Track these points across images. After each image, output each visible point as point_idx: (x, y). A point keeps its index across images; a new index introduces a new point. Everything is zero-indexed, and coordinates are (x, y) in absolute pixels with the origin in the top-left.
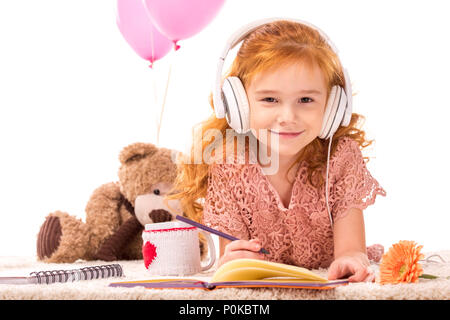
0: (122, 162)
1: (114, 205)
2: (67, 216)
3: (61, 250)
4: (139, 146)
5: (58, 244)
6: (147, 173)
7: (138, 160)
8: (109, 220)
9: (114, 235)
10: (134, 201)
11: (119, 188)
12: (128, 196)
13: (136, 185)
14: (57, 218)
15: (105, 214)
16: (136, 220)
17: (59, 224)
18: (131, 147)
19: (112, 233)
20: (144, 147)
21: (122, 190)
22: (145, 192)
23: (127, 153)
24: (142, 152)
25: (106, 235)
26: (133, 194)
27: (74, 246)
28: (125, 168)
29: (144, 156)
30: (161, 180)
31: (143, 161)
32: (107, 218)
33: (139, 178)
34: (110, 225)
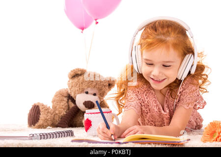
0: (70, 78)
1: (66, 99)
2: (43, 105)
3: (40, 122)
4: (78, 70)
5: (39, 119)
6: (82, 83)
7: (78, 77)
8: (64, 107)
9: (66, 115)
10: (75, 97)
11: (68, 91)
12: (72, 95)
13: (76, 89)
14: (38, 106)
15: (62, 104)
16: (77, 107)
17: (39, 109)
18: (74, 70)
19: (65, 113)
20: (81, 71)
21: (69, 92)
22: (81, 92)
23: (72, 73)
24: (79, 73)
25: (62, 114)
26: (75, 94)
27: (46, 120)
28: (71, 81)
29: (81, 75)
30: (89, 87)
31: (80, 77)
32: (63, 105)
33: (78, 85)
34: (64, 109)
